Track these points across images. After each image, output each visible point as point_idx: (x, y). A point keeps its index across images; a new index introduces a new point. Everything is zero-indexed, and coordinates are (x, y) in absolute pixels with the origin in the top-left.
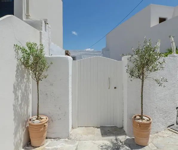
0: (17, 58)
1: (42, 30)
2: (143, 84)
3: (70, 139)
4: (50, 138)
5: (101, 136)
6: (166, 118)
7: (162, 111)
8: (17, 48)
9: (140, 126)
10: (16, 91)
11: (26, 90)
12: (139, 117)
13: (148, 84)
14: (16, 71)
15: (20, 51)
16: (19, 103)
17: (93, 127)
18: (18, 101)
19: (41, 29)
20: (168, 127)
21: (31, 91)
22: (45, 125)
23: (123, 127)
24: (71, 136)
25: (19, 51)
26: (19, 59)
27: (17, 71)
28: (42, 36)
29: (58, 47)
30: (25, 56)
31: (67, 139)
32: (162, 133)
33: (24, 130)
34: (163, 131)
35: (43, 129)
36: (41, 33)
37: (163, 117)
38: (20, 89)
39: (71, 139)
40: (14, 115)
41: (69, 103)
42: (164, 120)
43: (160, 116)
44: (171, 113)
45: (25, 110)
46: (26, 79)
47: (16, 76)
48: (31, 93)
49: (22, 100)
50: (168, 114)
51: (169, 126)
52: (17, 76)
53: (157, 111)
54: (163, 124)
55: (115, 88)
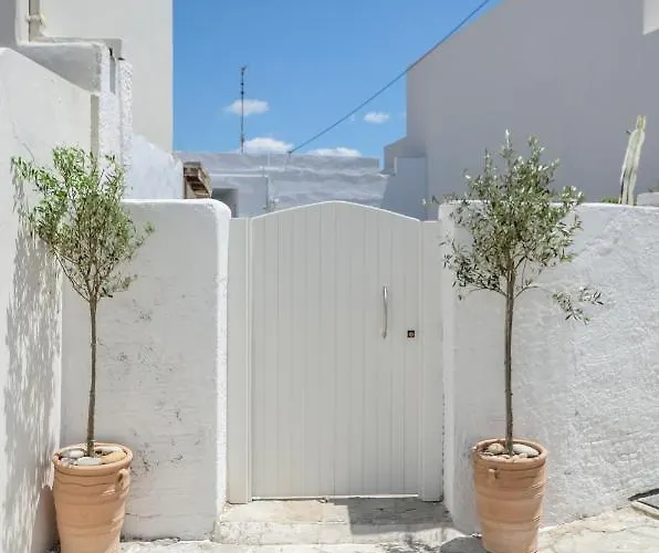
0: (19, 211)
1: (99, 90)
2: (510, 313)
3: (221, 540)
4: (135, 539)
5: (348, 527)
6: (622, 459)
7: (605, 427)
8: (19, 171)
9: (496, 476)
10: (15, 337)
11: (43, 339)
12: (500, 448)
13: (541, 315)
14: (15, 261)
15: (29, 185)
16: (22, 388)
17: (317, 499)
18: (19, 379)
19: (97, 86)
20: (631, 499)
21: (60, 341)
22: (121, 477)
23: (442, 498)
24: (223, 531)
25: (25, 182)
26: (24, 214)
27: (17, 260)
28: (101, 114)
29: (152, 146)
30: (52, 204)
31: (208, 541)
32: (604, 519)
33: (34, 499)
34: (611, 514)
35: (112, 490)
36: (95, 100)
37: (609, 454)
38: (26, 333)
39: (223, 538)
40: (7, 432)
41: (219, 392)
42: (611, 468)
43: (593, 447)
44: (646, 439)
45: (38, 419)
46: (45, 292)
47: (15, 282)
48: (58, 351)
49: (31, 377)
50: (631, 443)
51: (638, 496)
52: (18, 281)
53: (581, 429)
54: (607, 485)
55: (411, 334)
